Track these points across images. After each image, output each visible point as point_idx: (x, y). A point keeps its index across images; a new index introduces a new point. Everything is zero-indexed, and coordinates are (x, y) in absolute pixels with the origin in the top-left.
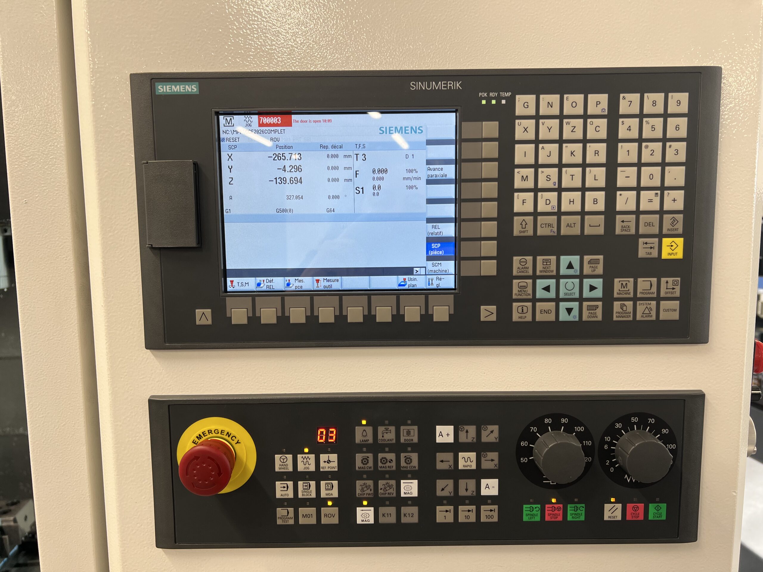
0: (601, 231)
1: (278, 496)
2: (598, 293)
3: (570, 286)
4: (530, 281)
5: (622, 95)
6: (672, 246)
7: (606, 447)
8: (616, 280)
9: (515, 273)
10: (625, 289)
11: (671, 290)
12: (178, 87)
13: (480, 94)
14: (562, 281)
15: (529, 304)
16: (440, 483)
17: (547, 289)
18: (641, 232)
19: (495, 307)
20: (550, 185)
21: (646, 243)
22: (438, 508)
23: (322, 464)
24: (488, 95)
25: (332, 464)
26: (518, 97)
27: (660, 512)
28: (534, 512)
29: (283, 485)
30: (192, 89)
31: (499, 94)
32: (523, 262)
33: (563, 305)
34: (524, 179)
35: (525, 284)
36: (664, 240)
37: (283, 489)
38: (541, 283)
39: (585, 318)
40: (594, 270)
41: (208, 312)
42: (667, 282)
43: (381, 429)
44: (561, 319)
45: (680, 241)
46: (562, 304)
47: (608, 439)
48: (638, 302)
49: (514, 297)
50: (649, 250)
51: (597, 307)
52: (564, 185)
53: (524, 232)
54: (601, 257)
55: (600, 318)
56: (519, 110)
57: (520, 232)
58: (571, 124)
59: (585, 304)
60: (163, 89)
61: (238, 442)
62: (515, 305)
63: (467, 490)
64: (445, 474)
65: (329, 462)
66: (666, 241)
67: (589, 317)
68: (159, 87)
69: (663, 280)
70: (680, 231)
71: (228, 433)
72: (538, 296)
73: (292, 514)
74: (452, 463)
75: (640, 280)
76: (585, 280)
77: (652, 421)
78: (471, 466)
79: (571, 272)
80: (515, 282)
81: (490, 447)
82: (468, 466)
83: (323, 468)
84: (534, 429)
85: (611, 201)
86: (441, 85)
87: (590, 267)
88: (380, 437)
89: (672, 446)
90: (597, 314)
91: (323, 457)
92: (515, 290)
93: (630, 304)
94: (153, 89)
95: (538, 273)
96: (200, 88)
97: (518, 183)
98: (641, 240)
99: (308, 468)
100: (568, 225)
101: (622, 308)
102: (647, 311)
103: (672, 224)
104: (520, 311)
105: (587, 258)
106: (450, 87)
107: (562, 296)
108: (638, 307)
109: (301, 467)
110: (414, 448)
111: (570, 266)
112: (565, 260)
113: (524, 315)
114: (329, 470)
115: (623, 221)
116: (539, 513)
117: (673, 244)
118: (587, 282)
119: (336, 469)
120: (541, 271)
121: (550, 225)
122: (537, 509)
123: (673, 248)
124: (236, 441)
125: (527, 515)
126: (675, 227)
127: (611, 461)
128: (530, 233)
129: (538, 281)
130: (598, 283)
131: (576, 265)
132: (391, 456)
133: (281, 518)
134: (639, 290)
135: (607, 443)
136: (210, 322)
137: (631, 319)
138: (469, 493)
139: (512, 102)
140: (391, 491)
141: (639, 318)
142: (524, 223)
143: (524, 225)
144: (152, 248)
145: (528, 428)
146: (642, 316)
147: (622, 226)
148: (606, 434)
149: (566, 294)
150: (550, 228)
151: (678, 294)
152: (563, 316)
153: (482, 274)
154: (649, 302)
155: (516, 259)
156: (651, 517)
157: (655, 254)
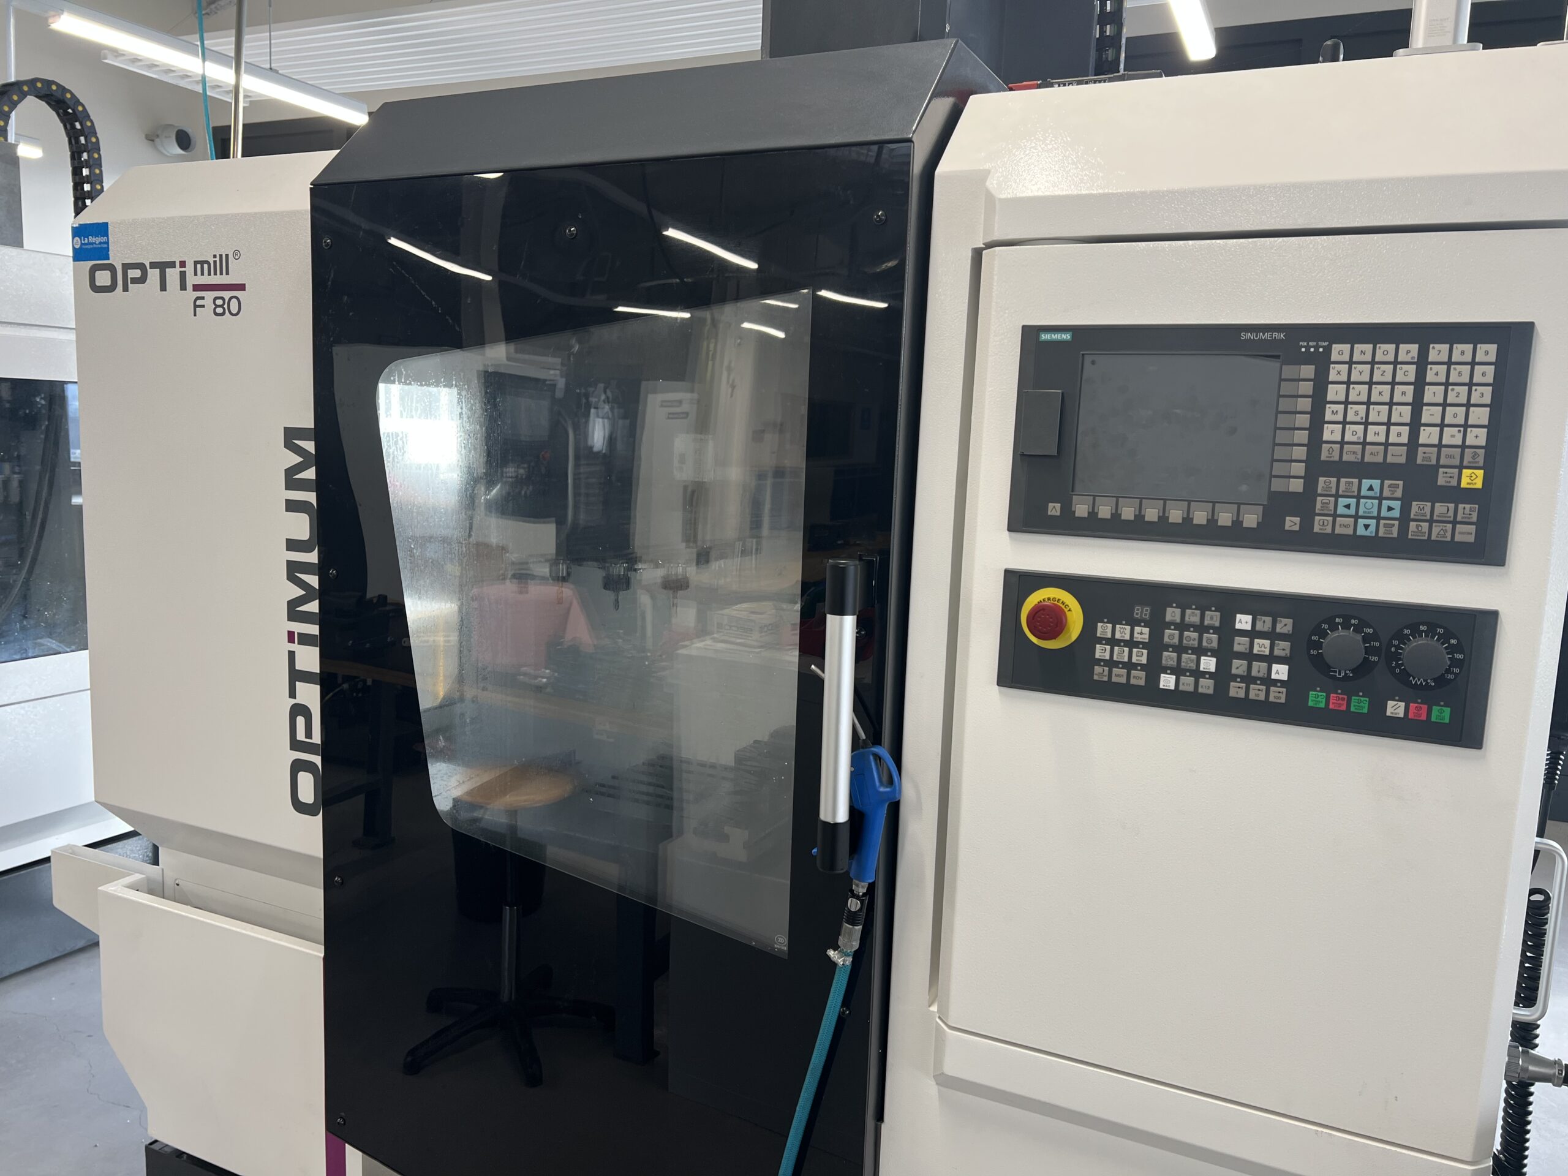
0: (1403, 460)
1: (1097, 656)
2: (1396, 513)
3: (1369, 505)
4: (1332, 499)
5: (1431, 346)
6: (1471, 477)
7: (1393, 649)
8: (1414, 503)
9: (1319, 491)
10: (1422, 512)
11: (1469, 516)
12: (1056, 335)
13: (1301, 343)
14: (1362, 501)
15: (1330, 519)
16: (1236, 663)
17: (1348, 506)
18: (1442, 462)
19: (1299, 519)
20: (1358, 419)
21: (1446, 473)
22: (1232, 684)
23: (1136, 635)
24: (1308, 344)
25: (1143, 636)
26: (1334, 346)
27: (1443, 715)
28: (1319, 699)
29: (1101, 648)
30: (1067, 337)
31: (1317, 344)
32: (1328, 482)
33: (1361, 522)
34: (1334, 413)
35: (1328, 501)
36: (1464, 471)
37: (1101, 651)
38: (1342, 501)
39: (1381, 534)
40: (1393, 494)
41: (1058, 506)
42: (1464, 508)
43: (1188, 612)
44: (1358, 533)
45: (1480, 473)
46: (1360, 520)
47: (1395, 642)
48: (1434, 524)
49: (1317, 511)
50: (1449, 479)
51: (1393, 525)
52: (1370, 420)
53: (1331, 457)
54: (1401, 483)
55: (1395, 535)
56: (1334, 357)
57: (1327, 457)
58: (1381, 369)
59: (1382, 522)
60: (1045, 337)
61: (1070, 610)
62: (1317, 518)
63: (1259, 672)
64: (1240, 656)
65: (1141, 633)
66: (1466, 472)
67: (1385, 533)
68: (1043, 336)
69: (1461, 506)
70: (1481, 464)
71: (1063, 602)
72: (1339, 512)
73: (1106, 673)
74: (1247, 646)
75: (1437, 505)
76: (1384, 502)
77: (1441, 631)
78: (1264, 651)
79: (1371, 493)
80: (1319, 499)
81: (1283, 637)
82: (1262, 651)
83: (1136, 638)
84: (1326, 626)
85: (1414, 434)
86: (1267, 336)
87: (1390, 490)
88: (1187, 619)
89: (1460, 656)
90: (1393, 532)
91: (1137, 629)
92: (1318, 506)
93: (1425, 525)
94: (1038, 336)
95: (1340, 493)
96: (1073, 337)
97: (1328, 416)
98: (1441, 470)
99: (1124, 637)
100: (1371, 454)
101: (1418, 529)
102: (1442, 532)
103: (1473, 458)
104: (1321, 524)
105: (1387, 482)
106: (1275, 337)
107: (1361, 513)
108: (1434, 528)
109: (1118, 636)
110: (1216, 630)
111: (1371, 488)
112: (1366, 483)
113: (1324, 528)
114: (1141, 640)
115: (1424, 453)
116: (1324, 700)
117: (1473, 475)
118: (1385, 503)
119: (1147, 641)
120: (1343, 491)
121: (1354, 453)
122: (1323, 697)
123: (1472, 478)
124: (1068, 609)
125: (1312, 701)
126: (1476, 460)
127: (1397, 663)
128: (1337, 458)
129: (1340, 499)
130: (1396, 504)
131: (1377, 488)
132: (1195, 635)
133: (1096, 674)
134: (1436, 513)
135: (1394, 646)
136: (1058, 514)
137: (1426, 538)
138: (1261, 675)
139: (1328, 350)
140: (1192, 665)
141: (1433, 537)
142: (1331, 450)
143: (1330, 450)
144: (1023, 455)
145: (1320, 625)
146: (1437, 537)
147: (1423, 457)
148: (1393, 638)
149: (1364, 512)
150: (1354, 456)
151: (1474, 519)
152: (1361, 531)
153: (1290, 490)
154: (1445, 525)
155: (1322, 480)
156: (1433, 719)
157: (1454, 483)
